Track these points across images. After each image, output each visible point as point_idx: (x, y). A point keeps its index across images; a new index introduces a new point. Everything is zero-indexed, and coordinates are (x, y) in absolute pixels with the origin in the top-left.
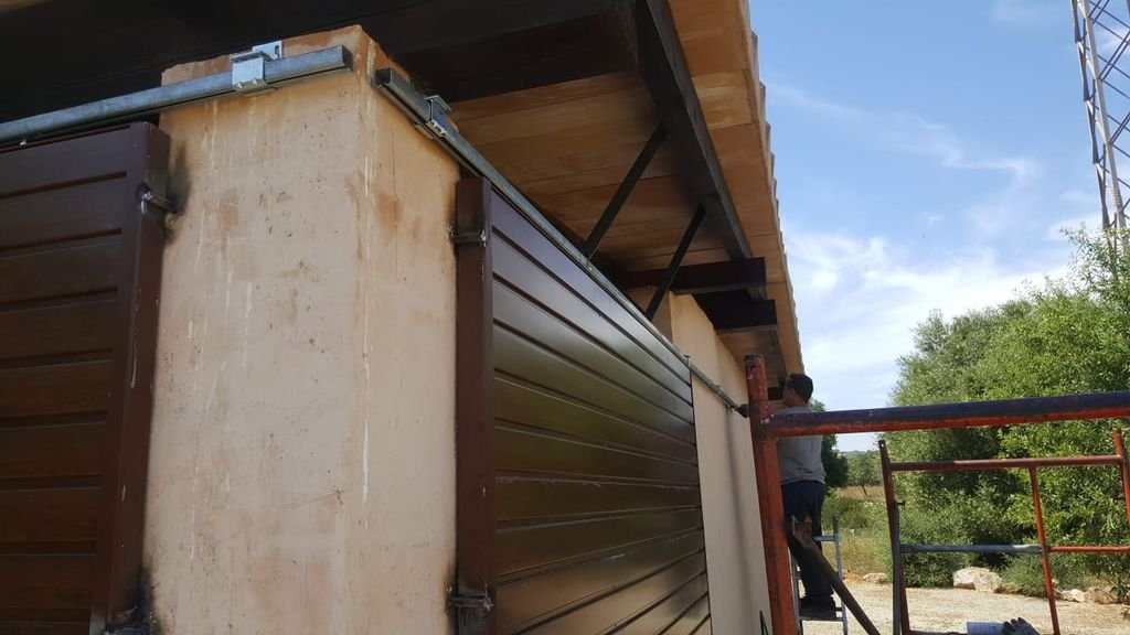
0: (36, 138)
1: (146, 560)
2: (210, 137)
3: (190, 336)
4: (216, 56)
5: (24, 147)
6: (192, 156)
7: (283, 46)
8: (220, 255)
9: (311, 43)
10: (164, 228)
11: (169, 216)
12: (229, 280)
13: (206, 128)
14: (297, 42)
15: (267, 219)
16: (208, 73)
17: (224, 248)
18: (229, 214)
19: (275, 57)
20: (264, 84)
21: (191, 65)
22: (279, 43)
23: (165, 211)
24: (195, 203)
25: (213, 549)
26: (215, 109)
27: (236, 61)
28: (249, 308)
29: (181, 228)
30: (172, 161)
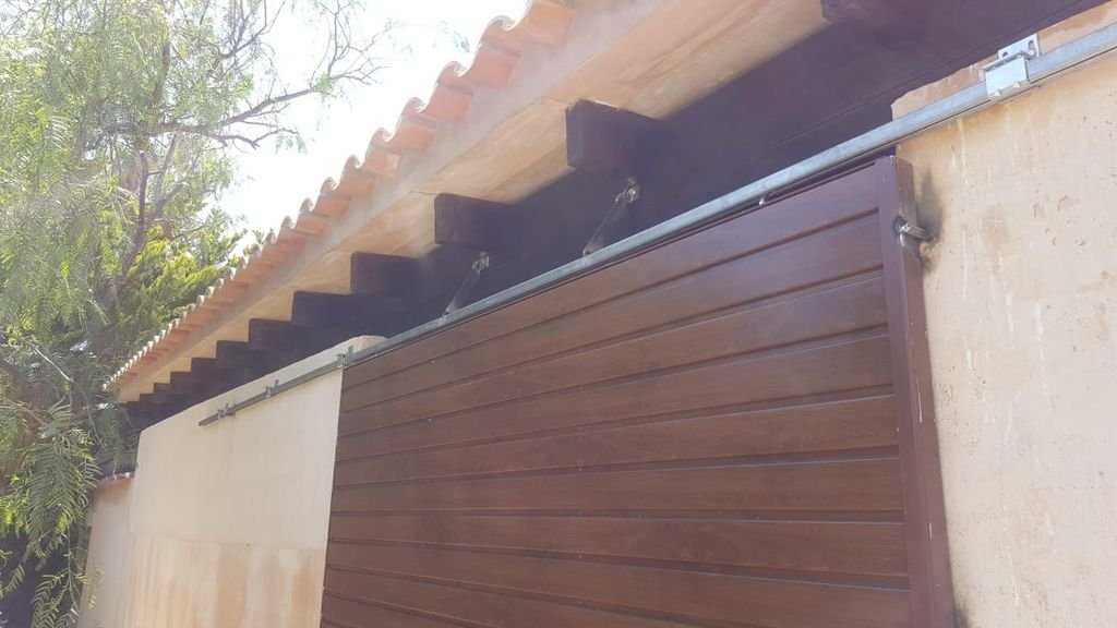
0: (773, 196)
1: (960, 602)
2: (958, 157)
3: (970, 366)
4: (953, 72)
5: (763, 206)
6: (939, 180)
7: (1038, 39)
8: (992, 278)
9: (1076, 26)
10: (921, 258)
11: (923, 245)
12: (1009, 302)
13: (953, 148)
14: (1057, 30)
15: (1047, 230)
16: (947, 94)
17: (996, 269)
18: (996, 231)
19: (1031, 53)
20: (1030, 85)
21: (924, 89)
22: (1033, 37)
23: (918, 240)
24: (952, 228)
25: (1045, 597)
26: (961, 128)
27: (988, 70)
28: (1041, 330)
29: (939, 256)
30: (918, 189)
